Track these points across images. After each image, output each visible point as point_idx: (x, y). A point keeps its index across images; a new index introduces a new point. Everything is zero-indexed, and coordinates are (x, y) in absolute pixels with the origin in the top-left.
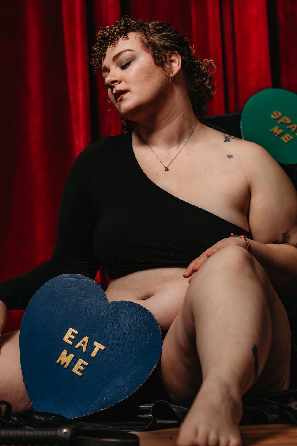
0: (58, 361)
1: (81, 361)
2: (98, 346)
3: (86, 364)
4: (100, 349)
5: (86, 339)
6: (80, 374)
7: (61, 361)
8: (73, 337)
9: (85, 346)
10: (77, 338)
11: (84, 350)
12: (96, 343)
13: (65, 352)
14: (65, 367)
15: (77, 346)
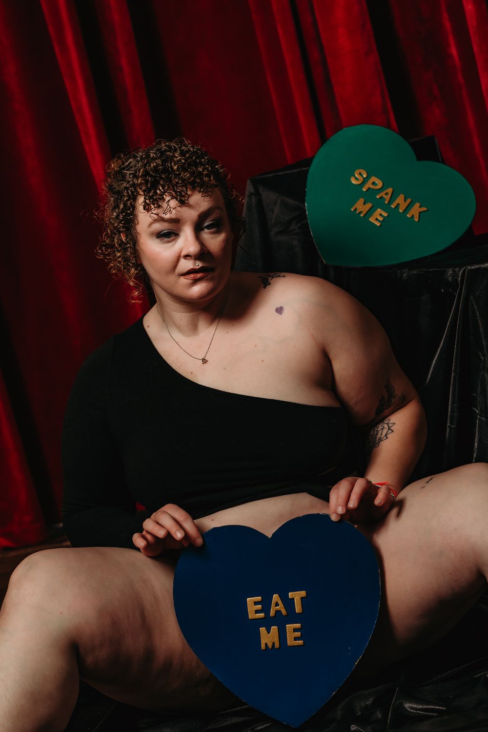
0: (263, 647)
1: (289, 627)
2: (297, 596)
3: (298, 625)
4: (301, 598)
5: (276, 597)
6: (301, 642)
7: (266, 644)
8: (259, 607)
9: (281, 607)
10: (266, 605)
11: (284, 612)
12: (291, 595)
13: (263, 630)
14: (276, 647)
15: (272, 613)
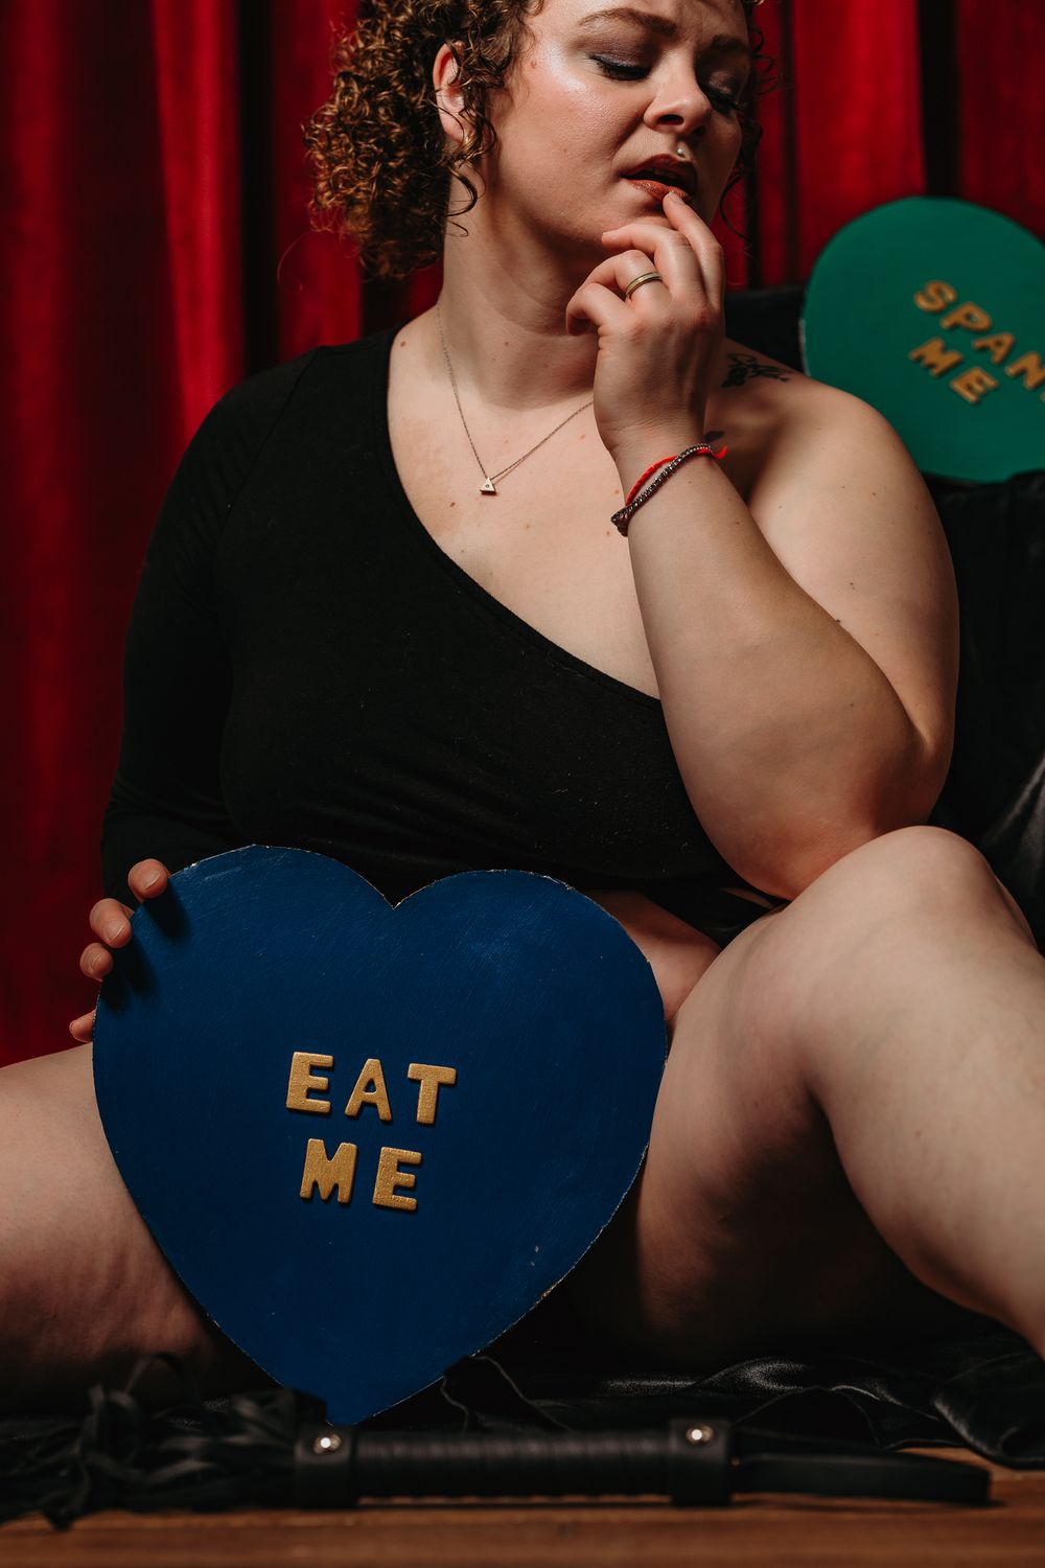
0: (305, 1190)
1: (389, 1155)
2: (430, 1077)
3: (414, 1156)
4: (441, 1085)
5: (372, 1067)
6: (409, 1202)
7: (315, 1184)
8: (321, 1081)
9: (380, 1097)
10: (340, 1080)
11: (384, 1111)
12: (413, 1070)
14: (339, 1200)
15: (352, 1106)
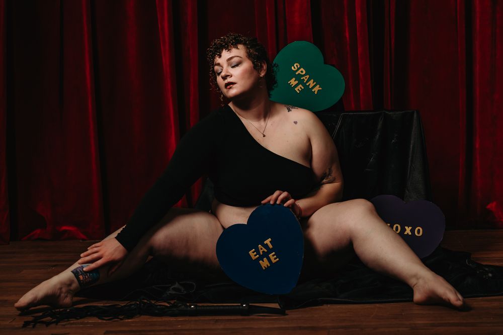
0: (264, 268)
1: (270, 255)
2: (268, 242)
3: (274, 253)
4: (270, 242)
5: (259, 246)
6: (278, 259)
8: (255, 253)
9: (264, 249)
10: (257, 251)
11: (266, 251)
12: (265, 242)
13: (261, 262)
14: (269, 266)
15: (261, 253)
